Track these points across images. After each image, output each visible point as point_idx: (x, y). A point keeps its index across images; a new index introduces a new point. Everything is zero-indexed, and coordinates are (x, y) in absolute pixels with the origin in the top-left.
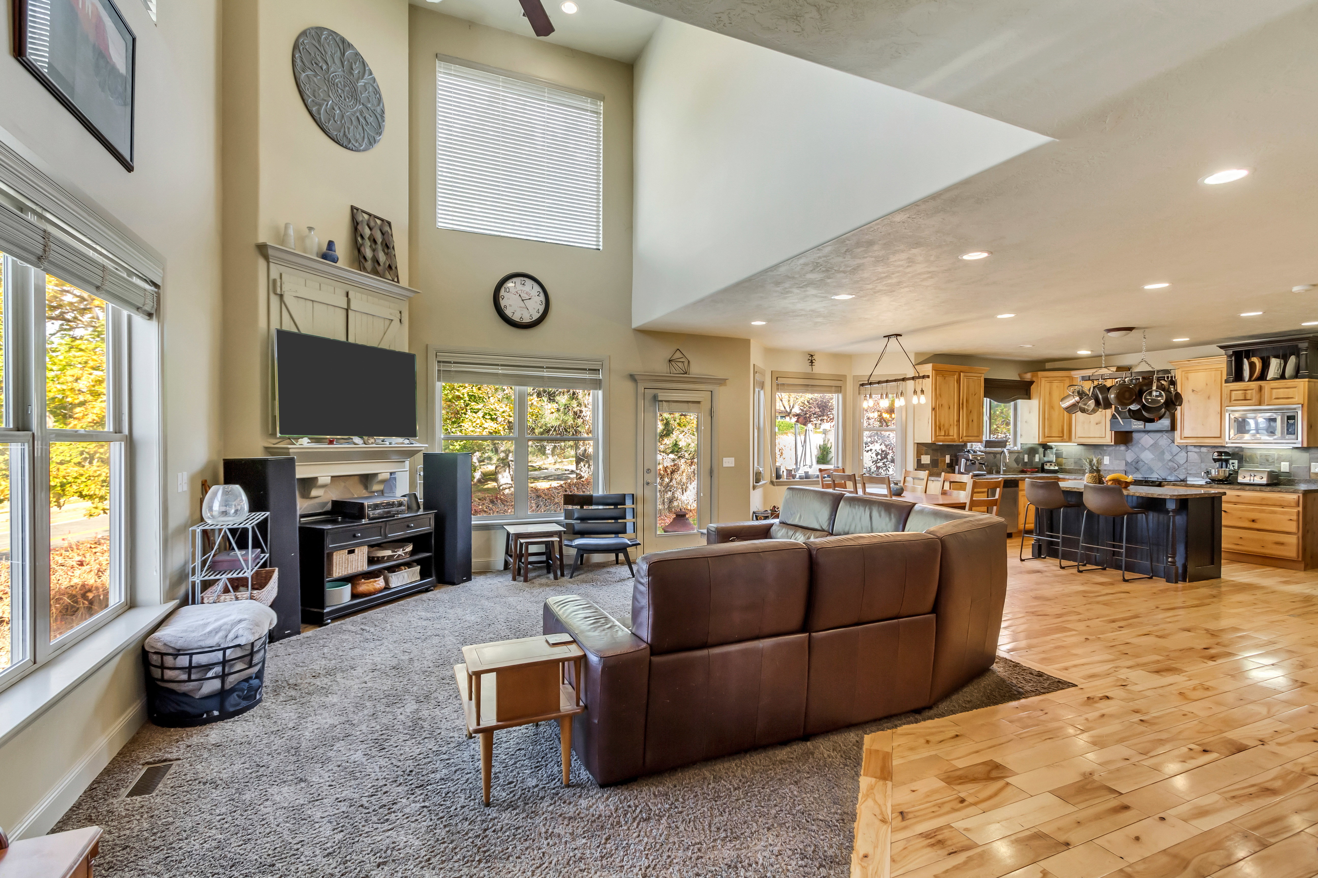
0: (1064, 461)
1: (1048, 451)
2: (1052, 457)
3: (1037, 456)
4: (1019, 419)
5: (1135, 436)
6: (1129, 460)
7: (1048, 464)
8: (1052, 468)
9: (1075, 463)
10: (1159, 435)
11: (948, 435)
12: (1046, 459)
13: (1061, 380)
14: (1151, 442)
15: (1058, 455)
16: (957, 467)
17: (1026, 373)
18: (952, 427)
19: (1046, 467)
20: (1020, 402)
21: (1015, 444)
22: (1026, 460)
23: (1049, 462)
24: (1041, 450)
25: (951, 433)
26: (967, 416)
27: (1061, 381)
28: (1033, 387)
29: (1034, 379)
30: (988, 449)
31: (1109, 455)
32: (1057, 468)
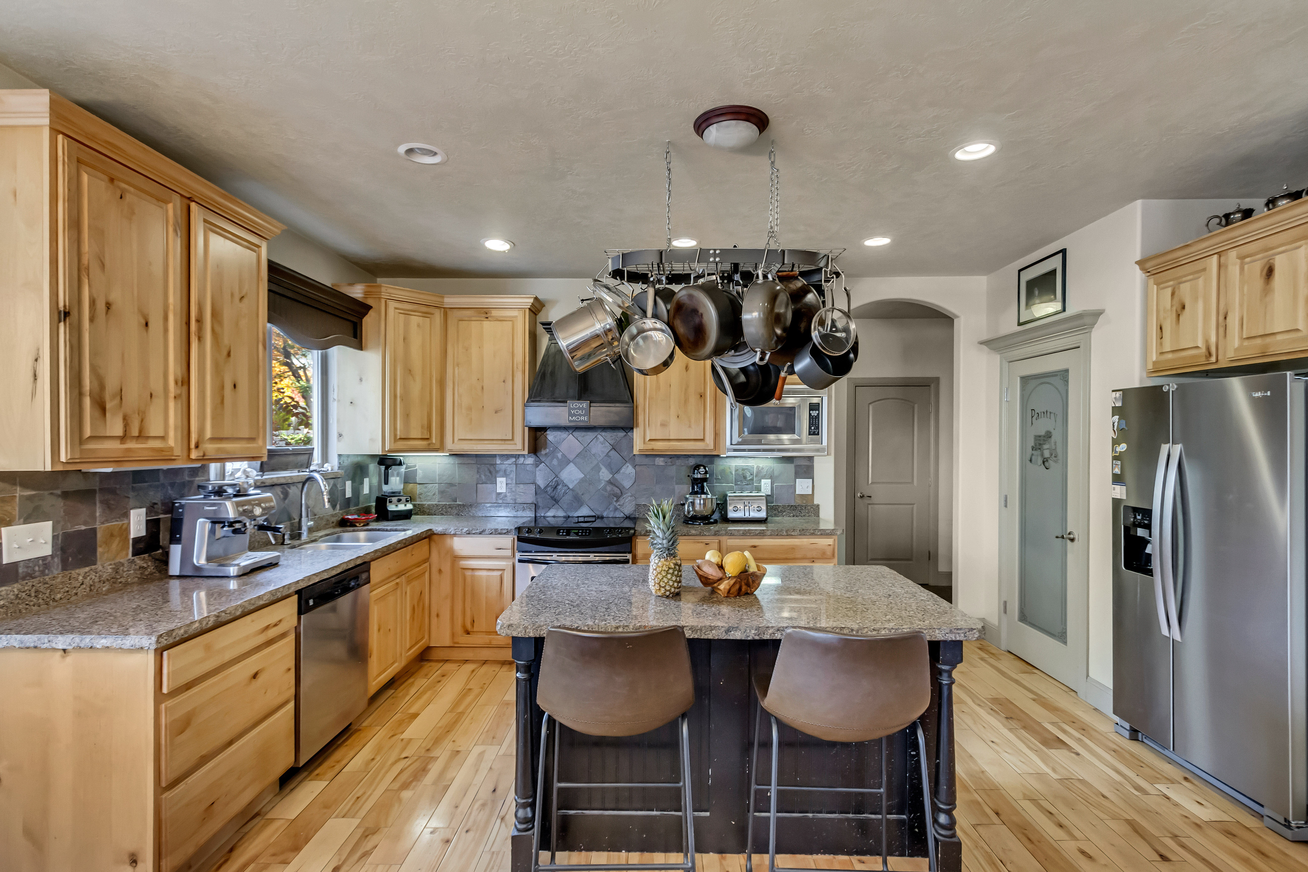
0: (418, 489)
1: (393, 470)
2: (395, 483)
3: (366, 481)
4: (333, 395)
5: (551, 436)
6: (541, 483)
7: (394, 499)
8: (401, 507)
9: (442, 492)
10: (590, 435)
11: (142, 436)
12: (386, 488)
13: (426, 310)
14: (578, 448)
15: (408, 479)
16: (176, 551)
17: (351, 284)
18: (158, 402)
19: (391, 507)
20: (336, 352)
21: (325, 458)
22: (349, 494)
23: (394, 494)
24: (373, 467)
25: (155, 429)
26: (218, 370)
27: (426, 315)
28: (368, 321)
29: (370, 302)
30: (270, 476)
31: (505, 475)
32: (409, 506)
